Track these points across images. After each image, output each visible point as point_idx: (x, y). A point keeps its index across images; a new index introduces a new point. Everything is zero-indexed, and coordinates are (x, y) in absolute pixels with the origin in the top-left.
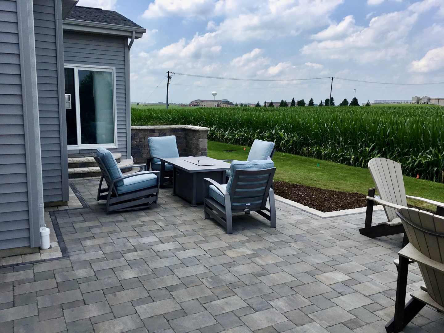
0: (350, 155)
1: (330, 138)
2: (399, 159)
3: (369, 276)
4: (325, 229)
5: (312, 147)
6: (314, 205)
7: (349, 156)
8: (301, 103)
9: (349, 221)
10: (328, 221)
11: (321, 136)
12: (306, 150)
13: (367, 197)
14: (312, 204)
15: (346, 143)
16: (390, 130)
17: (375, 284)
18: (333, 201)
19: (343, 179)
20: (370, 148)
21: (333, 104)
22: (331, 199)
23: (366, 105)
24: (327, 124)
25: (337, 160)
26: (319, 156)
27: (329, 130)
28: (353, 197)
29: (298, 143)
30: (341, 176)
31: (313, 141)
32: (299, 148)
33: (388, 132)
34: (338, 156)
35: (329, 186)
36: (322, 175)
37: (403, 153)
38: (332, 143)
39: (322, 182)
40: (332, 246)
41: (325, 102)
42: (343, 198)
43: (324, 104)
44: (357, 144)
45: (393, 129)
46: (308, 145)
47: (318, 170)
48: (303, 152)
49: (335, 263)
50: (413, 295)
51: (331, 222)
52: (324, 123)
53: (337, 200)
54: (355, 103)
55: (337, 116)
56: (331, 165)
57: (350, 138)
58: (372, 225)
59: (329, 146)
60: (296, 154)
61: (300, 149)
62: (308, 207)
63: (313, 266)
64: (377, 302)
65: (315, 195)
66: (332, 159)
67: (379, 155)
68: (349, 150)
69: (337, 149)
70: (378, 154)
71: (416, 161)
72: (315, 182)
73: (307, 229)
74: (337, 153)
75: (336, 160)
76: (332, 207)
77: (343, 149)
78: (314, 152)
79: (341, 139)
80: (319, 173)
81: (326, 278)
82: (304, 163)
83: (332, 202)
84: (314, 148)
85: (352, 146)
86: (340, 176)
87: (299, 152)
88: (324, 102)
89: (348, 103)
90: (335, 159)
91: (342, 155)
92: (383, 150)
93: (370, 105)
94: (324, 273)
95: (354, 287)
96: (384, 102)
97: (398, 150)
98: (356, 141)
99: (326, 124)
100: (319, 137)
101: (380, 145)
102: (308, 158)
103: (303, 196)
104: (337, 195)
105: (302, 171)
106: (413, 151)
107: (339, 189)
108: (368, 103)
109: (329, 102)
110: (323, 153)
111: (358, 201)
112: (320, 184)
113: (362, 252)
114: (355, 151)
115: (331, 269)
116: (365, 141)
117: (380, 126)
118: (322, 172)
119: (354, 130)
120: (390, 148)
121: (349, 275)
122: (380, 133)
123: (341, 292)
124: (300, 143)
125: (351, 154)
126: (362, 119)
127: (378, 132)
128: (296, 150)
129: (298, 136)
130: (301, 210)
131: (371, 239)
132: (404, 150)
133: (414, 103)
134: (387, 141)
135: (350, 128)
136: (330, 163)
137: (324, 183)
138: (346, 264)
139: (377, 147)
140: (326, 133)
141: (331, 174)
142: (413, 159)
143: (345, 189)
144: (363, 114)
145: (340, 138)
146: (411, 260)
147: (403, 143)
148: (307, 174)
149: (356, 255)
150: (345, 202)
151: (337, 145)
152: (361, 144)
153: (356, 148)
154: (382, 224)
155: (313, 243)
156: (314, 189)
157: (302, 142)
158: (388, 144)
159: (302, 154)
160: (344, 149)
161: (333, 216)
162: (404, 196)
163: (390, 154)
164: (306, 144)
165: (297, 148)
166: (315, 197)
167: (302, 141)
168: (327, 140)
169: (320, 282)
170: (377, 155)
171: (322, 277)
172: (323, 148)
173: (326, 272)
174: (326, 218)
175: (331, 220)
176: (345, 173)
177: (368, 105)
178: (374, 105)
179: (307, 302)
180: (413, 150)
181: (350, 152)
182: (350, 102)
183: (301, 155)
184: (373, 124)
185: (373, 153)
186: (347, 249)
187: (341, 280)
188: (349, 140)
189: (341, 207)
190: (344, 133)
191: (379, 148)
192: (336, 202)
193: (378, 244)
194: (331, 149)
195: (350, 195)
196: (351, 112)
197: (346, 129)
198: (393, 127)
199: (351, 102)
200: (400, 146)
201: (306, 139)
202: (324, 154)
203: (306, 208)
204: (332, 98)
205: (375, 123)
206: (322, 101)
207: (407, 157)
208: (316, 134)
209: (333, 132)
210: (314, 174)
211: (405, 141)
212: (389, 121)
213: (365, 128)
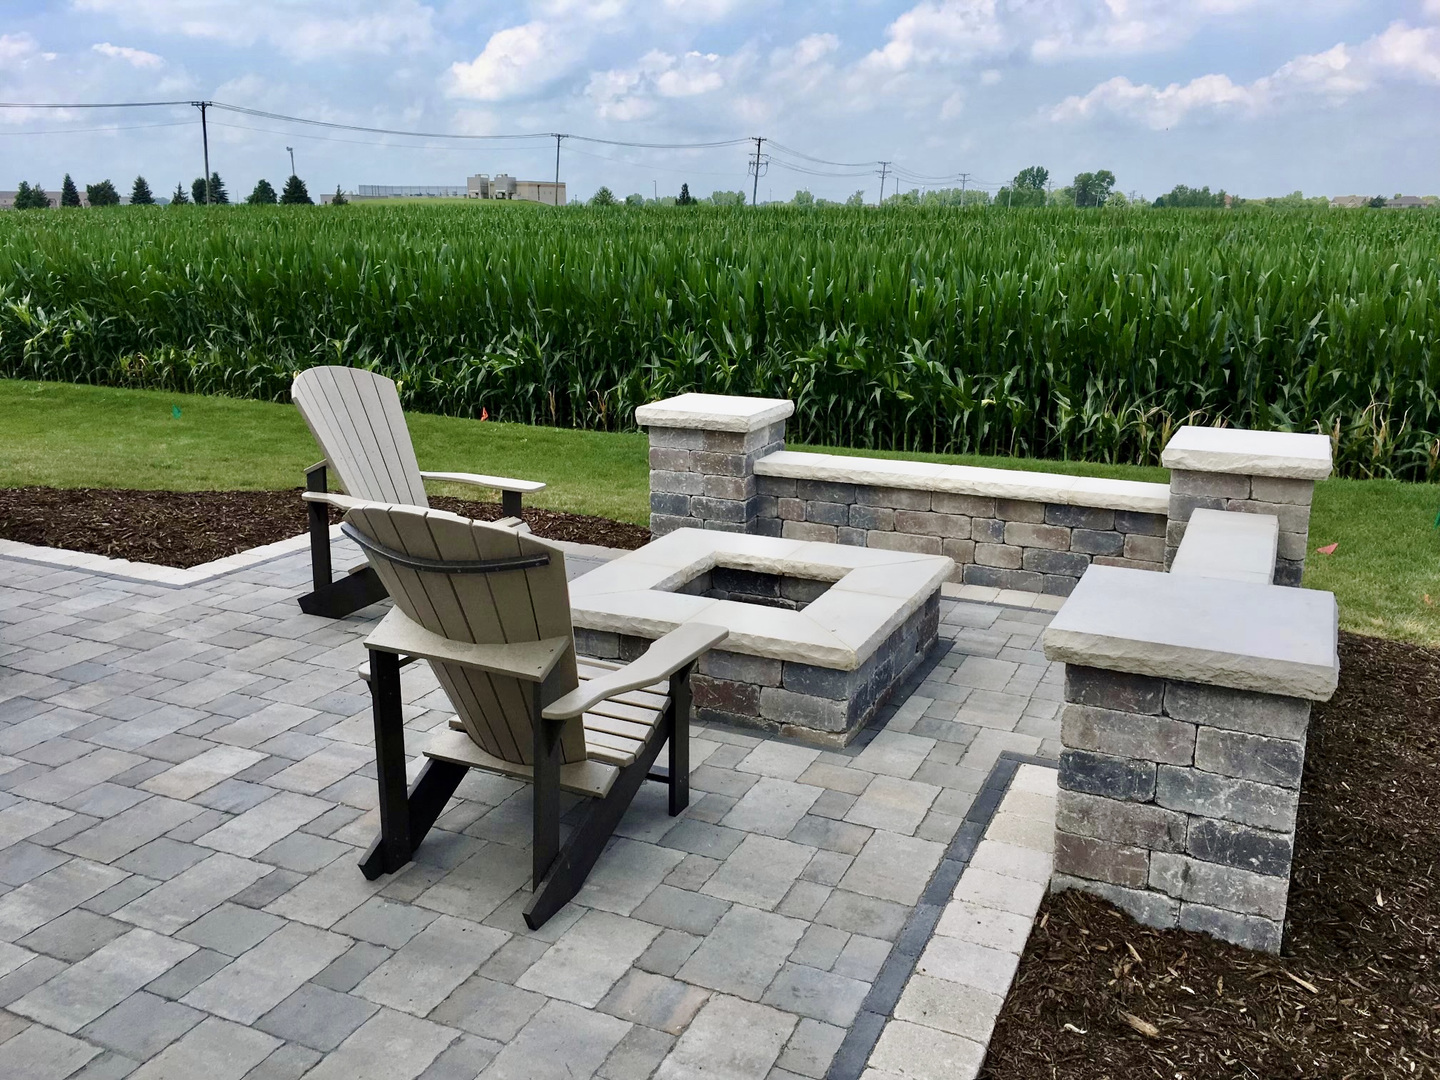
0: (286, 369)
1: (211, 316)
2: (434, 368)
3: (324, 734)
4: (184, 623)
5: (152, 352)
6: (147, 551)
7: (284, 373)
8: (103, 195)
9: (270, 582)
10: (198, 593)
11: (179, 310)
12: (131, 363)
13: (306, 495)
14: (139, 547)
15: (267, 328)
16: (398, 280)
17: (340, 753)
18: (218, 524)
19: (266, 451)
20: (347, 341)
21: (222, 198)
22: (208, 521)
23: (333, 200)
24: (191, 266)
25: (247, 390)
26: (180, 380)
27: (202, 288)
28: (284, 504)
29: (96, 343)
30: (263, 440)
31: (151, 331)
32: (100, 360)
33: (392, 289)
34: (248, 374)
35: (217, 479)
36: (196, 447)
37: (442, 347)
38: (221, 335)
39: (191, 469)
40: (207, 672)
41: (191, 190)
42: (252, 512)
43: (191, 198)
44: (304, 331)
45: (405, 278)
46: (136, 345)
47: (177, 431)
48: (118, 374)
49: (215, 722)
50: (431, 752)
51: (208, 594)
52: (181, 265)
53: (231, 521)
54: (296, 195)
55: (225, 240)
56: (223, 408)
57: (281, 314)
58: (335, 579)
59: (210, 346)
60: (94, 382)
61: (108, 363)
62: (125, 562)
63: (137, 753)
64: (342, 804)
65: (153, 516)
66: (230, 388)
67: (376, 362)
68: (280, 350)
69: (240, 353)
70: (372, 357)
71: (480, 370)
72: (168, 471)
73: (120, 635)
74: (244, 365)
75: (244, 390)
76: (214, 547)
77: (262, 350)
78: (160, 368)
79: (250, 316)
80: (184, 441)
81: (185, 777)
82: (126, 410)
83: (215, 529)
84: (159, 355)
85: (291, 339)
86: (256, 441)
87: (104, 374)
88: (188, 192)
89: (275, 195)
90: (239, 386)
91: (261, 371)
92: (384, 343)
93: (346, 202)
94: (177, 764)
95: (274, 780)
96: (389, 192)
97: (427, 340)
98: (300, 319)
99: (187, 269)
100: (173, 315)
101: (374, 330)
102: (139, 393)
103: (107, 528)
104: (233, 504)
105: (119, 442)
106: (470, 342)
107: (250, 484)
108: (339, 195)
109: (209, 190)
110: (194, 370)
111: (300, 511)
112: (183, 477)
113: (306, 668)
114: (300, 354)
115: (204, 744)
116: (329, 319)
117: (366, 267)
118: (193, 437)
119: (288, 284)
120: (404, 336)
121: (261, 747)
122: (368, 290)
123: (231, 808)
124: (105, 339)
125: (290, 363)
126: (310, 248)
127: (363, 287)
128: (91, 365)
129: (90, 313)
130: (98, 574)
131: (336, 620)
132: (446, 340)
133: (474, 195)
134: (393, 317)
135: (275, 280)
136: (222, 400)
137: (201, 472)
138: (254, 715)
139: (367, 337)
140: (193, 301)
141: (226, 438)
142: (470, 365)
143: (272, 480)
144: (312, 233)
145: (245, 313)
146: (405, 656)
147: (438, 318)
148: (139, 447)
149: (289, 681)
150: (258, 524)
151: (238, 338)
152: (315, 331)
153: (303, 345)
154: (360, 569)
155: (141, 677)
156: (153, 497)
157: (111, 335)
158: (397, 327)
159: (118, 379)
160: (264, 349)
161: (218, 573)
162: (417, 474)
163: (407, 354)
164: (128, 342)
165: (96, 359)
166: (153, 524)
167: (110, 331)
168: (201, 324)
169: (160, 798)
170: (370, 363)
171: (168, 780)
172: (193, 354)
173: (182, 761)
174: (189, 586)
175: (209, 590)
176: (273, 430)
177: (339, 200)
178: (358, 203)
179: (112, 875)
180: (470, 336)
181: (286, 360)
182: (280, 193)
183: (115, 383)
184: (344, 263)
185: (356, 357)
186: (257, 671)
187: (234, 771)
188: (276, 319)
189: (246, 540)
190: (257, 294)
191: (372, 339)
192: (226, 528)
193: (356, 633)
194: (221, 354)
195: (277, 495)
196: (274, 223)
197: (259, 284)
198: (404, 271)
199: (285, 191)
200: (434, 327)
201: (122, 325)
202: (197, 372)
203: (122, 566)
204: (216, 175)
205: (348, 261)
206: (180, 188)
207: (453, 359)
208: (159, 305)
209: (217, 295)
210: (164, 446)
211: (445, 314)
212: (392, 250)
213: (323, 278)
